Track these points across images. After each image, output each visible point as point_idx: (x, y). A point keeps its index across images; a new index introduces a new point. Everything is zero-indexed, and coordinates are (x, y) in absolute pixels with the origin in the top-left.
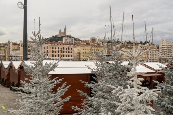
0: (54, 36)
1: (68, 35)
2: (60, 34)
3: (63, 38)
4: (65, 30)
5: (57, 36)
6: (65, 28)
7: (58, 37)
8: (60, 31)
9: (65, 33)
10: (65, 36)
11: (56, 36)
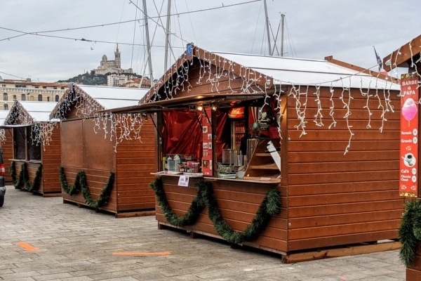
0: (89, 72)
1: (124, 69)
2: (103, 67)
3: (109, 77)
4: (117, 55)
5: (97, 73)
6: (117, 50)
7: (99, 76)
8: (104, 58)
9: (116, 63)
10: (117, 72)
11: (93, 72)
